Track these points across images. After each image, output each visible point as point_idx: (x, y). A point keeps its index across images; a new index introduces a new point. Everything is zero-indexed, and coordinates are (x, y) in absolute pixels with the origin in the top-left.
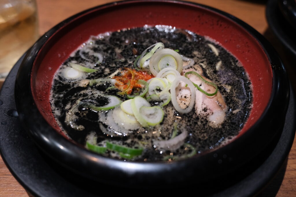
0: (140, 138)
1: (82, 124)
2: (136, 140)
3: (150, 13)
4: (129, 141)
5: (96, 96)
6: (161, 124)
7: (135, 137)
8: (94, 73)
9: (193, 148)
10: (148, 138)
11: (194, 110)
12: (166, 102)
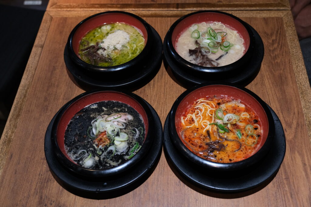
0: (131, 143)
1: (119, 160)
2: (131, 144)
3: (63, 123)
4: (131, 146)
5: (106, 154)
6: (127, 134)
7: (130, 144)
8: (92, 154)
9: (140, 128)
10: (132, 140)
11: (125, 123)
12: (119, 130)
